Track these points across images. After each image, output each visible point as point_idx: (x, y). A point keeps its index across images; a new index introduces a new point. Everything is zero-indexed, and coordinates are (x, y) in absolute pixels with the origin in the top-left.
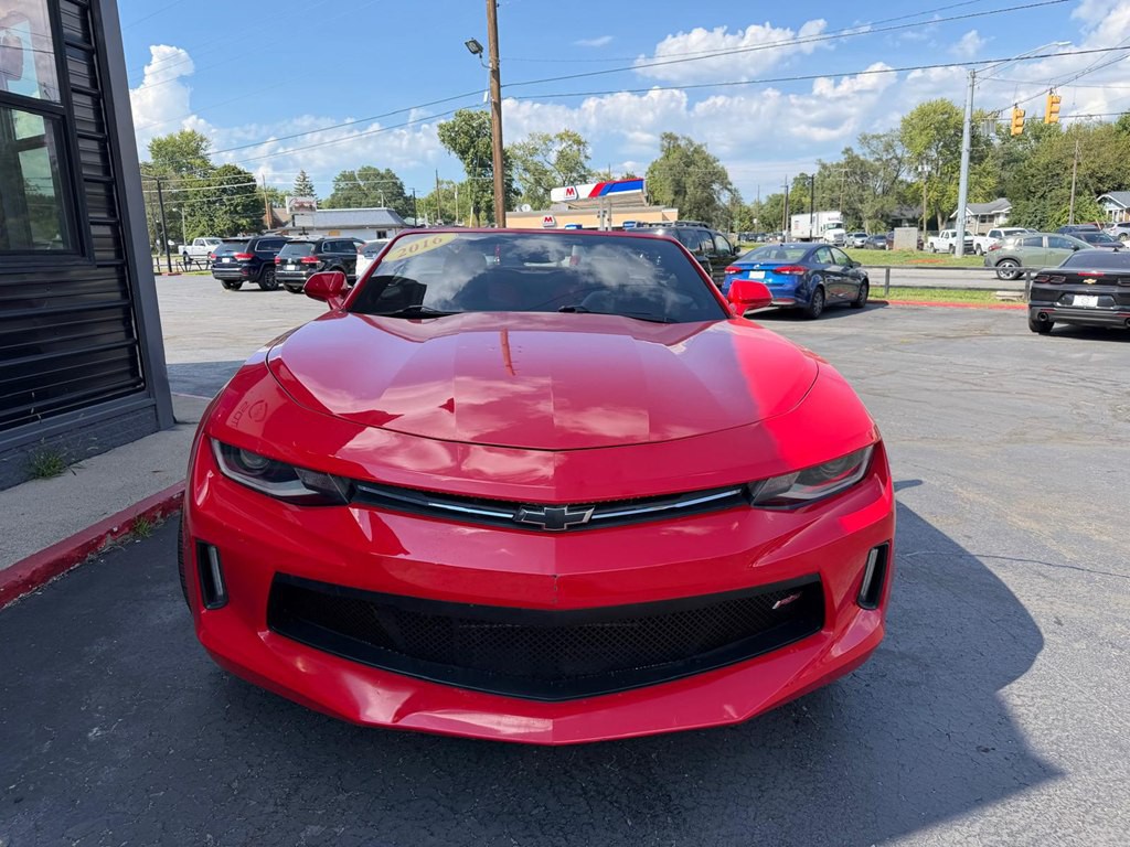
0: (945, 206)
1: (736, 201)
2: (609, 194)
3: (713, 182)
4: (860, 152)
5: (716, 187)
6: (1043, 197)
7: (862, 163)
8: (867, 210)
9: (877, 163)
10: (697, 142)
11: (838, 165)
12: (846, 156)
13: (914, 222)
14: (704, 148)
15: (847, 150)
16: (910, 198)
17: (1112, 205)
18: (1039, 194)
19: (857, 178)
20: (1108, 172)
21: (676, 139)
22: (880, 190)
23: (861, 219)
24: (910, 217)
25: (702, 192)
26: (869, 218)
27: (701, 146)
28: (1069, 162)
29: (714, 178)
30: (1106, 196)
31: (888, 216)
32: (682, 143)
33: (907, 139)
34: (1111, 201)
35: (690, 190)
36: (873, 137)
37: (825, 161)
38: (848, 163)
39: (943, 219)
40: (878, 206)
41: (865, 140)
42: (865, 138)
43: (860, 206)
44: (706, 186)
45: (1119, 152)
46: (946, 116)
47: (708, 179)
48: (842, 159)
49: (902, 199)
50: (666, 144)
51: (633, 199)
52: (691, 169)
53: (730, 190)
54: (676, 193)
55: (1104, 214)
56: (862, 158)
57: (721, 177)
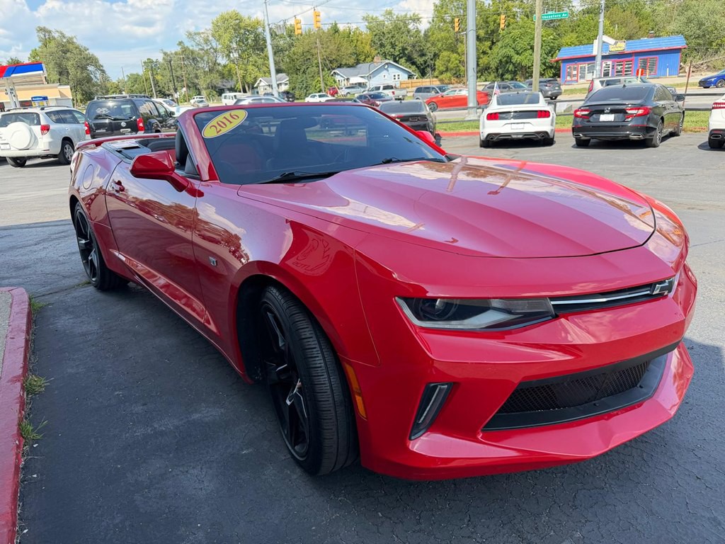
0: (249, 80)
1: (106, 79)
2: (13, 75)
3: (88, 65)
4: (189, 44)
5: (91, 68)
6: (304, 72)
7: (192, 52)
8: (202, 84)
9: (200, 52)
10: (68, 34)
11: (176, 54)
12: (180, 47)
13: (232, 90)
14: (75, 40)
15: (180, 43)
16: (227, 74)
17: (339, 76)
18: (302, 70)
19: (191, 61)
20: (334, 57)
21: (50, 32)
22: (207, 69)
23: (199, 90)
24: (229, 87)
25: (82, 73)
26: (205, 89)
27: (72, 38)
28: (313, 51)
29: (88, 62)
30: (335, 71)
31: (215, 87)
32: (56, 35)
33: (217, 35)
34: (338, 74)
35: (72, 71)
36: (195, 34)
37: (165, 50)
38: (183, 52)
39: (249, 87)
40: (209, 81)
41: (190, 35)
42: (190, 34)
43: (196, 81)
44: (84, 68)
45: (337, 46)
46: (238, 21)
47: (84, 62)
48: (178, 49)
49: (222, 76)
50: (42, 36)
51: (34, 79)
52: (68, 55)
53: (101, 70)
54: (61, 74)
55: (335, 82)
56: (191, 48)
57: (93, 61)
